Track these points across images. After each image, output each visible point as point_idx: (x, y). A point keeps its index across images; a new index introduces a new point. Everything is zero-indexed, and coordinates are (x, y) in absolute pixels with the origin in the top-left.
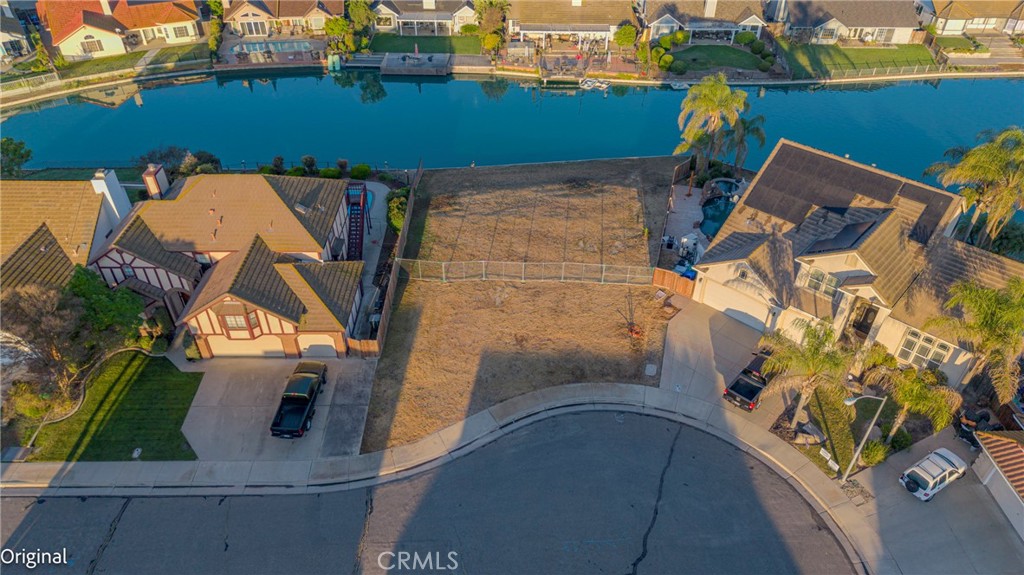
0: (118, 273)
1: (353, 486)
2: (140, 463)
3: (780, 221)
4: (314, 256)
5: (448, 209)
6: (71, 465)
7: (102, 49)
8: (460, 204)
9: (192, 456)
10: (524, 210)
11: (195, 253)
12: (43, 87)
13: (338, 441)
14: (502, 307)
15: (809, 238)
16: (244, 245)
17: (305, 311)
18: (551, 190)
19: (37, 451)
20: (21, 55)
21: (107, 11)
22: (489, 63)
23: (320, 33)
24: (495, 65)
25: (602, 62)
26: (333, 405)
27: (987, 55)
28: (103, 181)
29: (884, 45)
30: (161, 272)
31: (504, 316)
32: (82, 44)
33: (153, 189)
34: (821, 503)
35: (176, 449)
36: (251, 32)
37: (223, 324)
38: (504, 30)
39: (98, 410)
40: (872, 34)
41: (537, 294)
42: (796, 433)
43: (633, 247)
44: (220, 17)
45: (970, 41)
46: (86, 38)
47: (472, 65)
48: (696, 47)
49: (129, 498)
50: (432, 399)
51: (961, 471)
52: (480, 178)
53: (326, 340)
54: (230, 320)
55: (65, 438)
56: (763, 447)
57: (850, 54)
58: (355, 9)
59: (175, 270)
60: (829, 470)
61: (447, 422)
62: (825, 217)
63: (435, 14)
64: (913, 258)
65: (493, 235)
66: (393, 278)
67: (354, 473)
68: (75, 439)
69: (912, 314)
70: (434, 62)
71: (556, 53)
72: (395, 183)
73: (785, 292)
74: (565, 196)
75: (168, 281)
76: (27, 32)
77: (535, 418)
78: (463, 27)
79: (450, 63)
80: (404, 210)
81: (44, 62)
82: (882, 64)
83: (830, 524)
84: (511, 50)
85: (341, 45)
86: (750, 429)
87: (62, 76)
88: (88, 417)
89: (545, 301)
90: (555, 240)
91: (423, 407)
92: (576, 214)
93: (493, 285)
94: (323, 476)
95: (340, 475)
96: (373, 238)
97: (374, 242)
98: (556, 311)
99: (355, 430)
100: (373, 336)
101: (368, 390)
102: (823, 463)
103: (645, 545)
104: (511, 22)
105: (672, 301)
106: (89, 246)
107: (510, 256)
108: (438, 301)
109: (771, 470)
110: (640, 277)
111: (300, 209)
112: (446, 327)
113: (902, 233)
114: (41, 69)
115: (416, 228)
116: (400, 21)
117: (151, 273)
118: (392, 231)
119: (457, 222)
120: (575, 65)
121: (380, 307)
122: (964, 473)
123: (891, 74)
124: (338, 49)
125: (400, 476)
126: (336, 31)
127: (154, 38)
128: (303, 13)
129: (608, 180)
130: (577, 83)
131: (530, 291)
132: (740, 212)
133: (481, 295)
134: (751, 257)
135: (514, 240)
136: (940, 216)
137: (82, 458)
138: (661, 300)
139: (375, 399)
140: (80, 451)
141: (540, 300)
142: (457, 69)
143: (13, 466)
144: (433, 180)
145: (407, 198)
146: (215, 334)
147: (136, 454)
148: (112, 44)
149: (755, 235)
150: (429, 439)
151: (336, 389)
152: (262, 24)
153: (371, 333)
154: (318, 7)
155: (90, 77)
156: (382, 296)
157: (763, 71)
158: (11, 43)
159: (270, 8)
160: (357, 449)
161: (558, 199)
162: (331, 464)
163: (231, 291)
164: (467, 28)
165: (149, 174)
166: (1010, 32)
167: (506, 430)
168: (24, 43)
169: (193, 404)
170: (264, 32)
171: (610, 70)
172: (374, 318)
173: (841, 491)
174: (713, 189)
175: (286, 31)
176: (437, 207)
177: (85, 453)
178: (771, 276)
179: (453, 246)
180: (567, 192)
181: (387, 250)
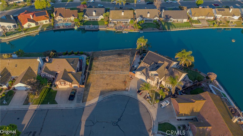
0: (43, 75)
1: (81, 107)
2: (49, 105)
3: (148, 65)
4: (74, 72)
5: (97, 60)
6: (39, 105)
7: (31, 26)
8: (99, 59)
9: (57, 103)
10: (110, 60)
11: (55, 72)
12: (21, 34)
13: (78, 101)
14: (105, 79)
15: (152, 68)
16: (63, 70)
17: (73, 81)
18: (115, 56)
19: (34, 103)
20: (16, 27)
21: (32, 18)
22: (105, 27)
23: (73, 21)
24: (107, 28)
25: (127, 27)
26: (78, 95)
27: (201, 24)
28: (39, 59)
29: (182, 22)
30: (50, 75)
31: (105, 80)
32: (28, 25)
33: (47, 61)
34: (148, 108)
35: (54, 102)
36: (60, 21)
37: (60, 83)
38: (109, 20)
39: (42, 97)
40: (179, 20)
41: (110, 76)
42: (147, 98)
43: (127, 67)
44: (54, 18)
45: (198, 21)
46: (28, 24)
47: (102, 28)
48: (146, 23)
49: (48, 110)
50: (93, 94)
51: (168, 104)
52: (103, 53)
53: (76, 85)
54: (61, 83)
55: (37, 101)
56: (142, 100)
57: (175, 25)
58: (80, 17)
59: (52, 75)
60: (150, 104)
61: (95, 98)
62: (154, 64)
63: (95, 17)
64: (166, 71)
65: (104, 65)
66: (87, 74)
67: (81, 105)
68: (39, 101)
69: (165, 80)
70: (95, 27)
71: (119, 25)
72: (88, 55)
73: (147, 76)
74: (117, 57)
75: (51, 76)
76: (17, 23)
77: (109, 97)
78: (101, 19)
79: (98, 28)
80: (89, 62)
81: (21, 29)
82: (180, 27)
83: (149, 111)
84: (110, 25)
85: (77, 24)
86: (140, 98)
87: (25, 32)
88: (41, 98)
89: (112, 77)
90: (115, 66)
91: (91, 95)
92: (118, 61)
93: (103, 75)
94: (76, 106)
95: (79, 106)
96: (84, 66)
97: (84, 67)
98: (113, 79)
99: (81, 99)
100: (84, 85)
101: (83, 93)
102: (150, 103)
103: (122, 114)
104: (110, 18)
105: (132, 77)
106: (37, 70)
107: (107, 69)
108: (94, 78)
109: (142, 104)
110: (127, 73)
111: (71, 64)
112: (95, 82)
113: (165, 67)
114: (20, 31)
115: (91, 64)
116: (89, 19)
117: (48, 75)
118: (87, 65)
119: (98, 63)
120: (122, 28)
121: (85, 79)
122: (169, 104)
123: (182, 29)
124: (77, 25)
125: (88, 106)
126: (76, 21)
127: (41, 22)
128: (70, 17)
129: (125, 54)
130: (122, 32)
131: (109, 76)
132: (142, 63)
133: (101, 76)
134: (142, 71)
135: (108, 66)
136: (170, 65)
137: (41, 104)
138: (130, 77)
139: (84, 94)
140: (40, 103)
141: (111, 77)
142: (100, 29)
143: (30, 106)
144: (94, 54)
145: (89, 59)
146: (59, 85)
147: (48, 103)
148: (33, 25)
149: (144, 67)
150: (92, 100)
151: (78, 93)
152: (62, 19)
153: (83, 84)
154: (73, 16)
155: (30, 32)
156: (85, 77)
157: (158, 28)
158: (14, 25)
159: (63, 16)
160: (81, 102)
161: (116, 58)
162: (78, 104)
163: (62, 79)
164: (102, 19)
165: (47, 58)
166: (207, 19)
167: (104, 99)
168: (16, 25)
169: (56, 95)
170: (62, 21)
171: (129, 29)
172: (84, 81)
173: (152, 107)
174: (142, 56)
175: (66, 20)
176: (95, 60)
177: (41, 103)
178: (145, 74)
179: (97, 67)
180: (118, 56)
181: (86, 68)
